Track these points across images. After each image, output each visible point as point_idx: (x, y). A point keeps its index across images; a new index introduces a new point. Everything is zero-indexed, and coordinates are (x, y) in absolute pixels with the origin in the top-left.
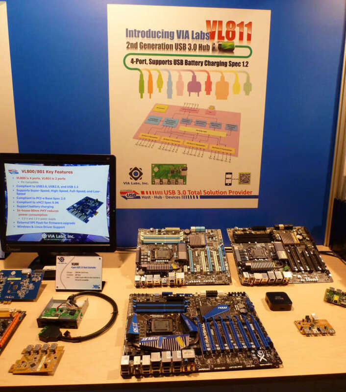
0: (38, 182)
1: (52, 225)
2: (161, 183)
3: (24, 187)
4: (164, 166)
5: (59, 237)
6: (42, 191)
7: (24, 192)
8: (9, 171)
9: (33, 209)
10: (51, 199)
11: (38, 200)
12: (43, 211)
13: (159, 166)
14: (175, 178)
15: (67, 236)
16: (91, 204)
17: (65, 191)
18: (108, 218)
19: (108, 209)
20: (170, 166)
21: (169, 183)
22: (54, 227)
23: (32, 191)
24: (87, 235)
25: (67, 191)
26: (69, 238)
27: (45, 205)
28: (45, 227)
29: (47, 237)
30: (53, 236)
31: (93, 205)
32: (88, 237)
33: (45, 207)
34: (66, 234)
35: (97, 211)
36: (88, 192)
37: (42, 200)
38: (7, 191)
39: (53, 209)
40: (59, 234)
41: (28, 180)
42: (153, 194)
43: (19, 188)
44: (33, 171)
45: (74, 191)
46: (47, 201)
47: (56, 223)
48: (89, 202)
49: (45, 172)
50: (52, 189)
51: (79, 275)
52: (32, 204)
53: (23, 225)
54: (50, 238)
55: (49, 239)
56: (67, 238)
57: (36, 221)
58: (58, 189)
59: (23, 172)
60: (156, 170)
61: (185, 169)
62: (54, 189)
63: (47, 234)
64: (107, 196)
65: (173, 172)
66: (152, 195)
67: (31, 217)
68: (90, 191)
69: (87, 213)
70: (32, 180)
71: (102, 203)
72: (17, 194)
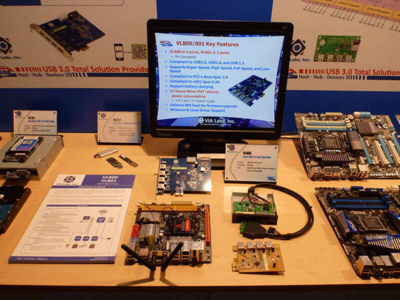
0: (195, 57)
1: (211, 108)
2: (325, 60)
3: (178, 62)
4: (333, 38)
5: (218, 121)
6: (200, 68)
7: (179, 69)
8: (161, 42)
9: (189, 89)
10: (211, 77)
11: (195, 79)
12: (201, 91)
13: (326, 38)
14: (343, 54)
15: (226, 121)
16: (258, 84)
17: (228, 68)
18: (276, 100)
19: (277, 91)
20: (340, 39)
21: (335, 60)
22: (213, 111)
23: (188, 67)
24: (250, 120)
25: (231, 68)
26: (229, 123)
27: (203, 85)
28: (202, 110)
29: (205, 121)
30: (211, 121)
31: (260, 85)
32: (250, 122)
33: (203, 87)
34: (226, 118)
35: (264, 92)
36: (255, 69)
37: (200, 79)
38: (158, 67)
39: (212, 90)
40: (218, 118)
41: (184, 55)
42: (314, 73)
43: (174, 65)
44: (190, 43)
45: (239, 68)
46: (206, 80)
47: (215, 106)
48: (256, 82)
49: (205, 44)
50: (213, 65)
51: (251, 165)
52: (187, 84)
53: (177, 108)
54: (208, 123)
55: (206, 124)
56: (227, 123)
57: (192, 103)
58: (220, 66)
59: (178, 44)
60: (323, 43)
61: (357, 42)
62: (216, 65)
63: (205, 118)
64: (277, 75)
65: (342, 46)
66: (312, 75)
67: (186, 99)
68: (257, 69)
69: (252, 95)
70: (188, 55)
71: (271, 83)
72: (171, 71)
